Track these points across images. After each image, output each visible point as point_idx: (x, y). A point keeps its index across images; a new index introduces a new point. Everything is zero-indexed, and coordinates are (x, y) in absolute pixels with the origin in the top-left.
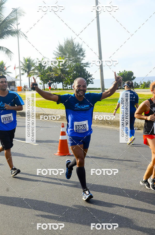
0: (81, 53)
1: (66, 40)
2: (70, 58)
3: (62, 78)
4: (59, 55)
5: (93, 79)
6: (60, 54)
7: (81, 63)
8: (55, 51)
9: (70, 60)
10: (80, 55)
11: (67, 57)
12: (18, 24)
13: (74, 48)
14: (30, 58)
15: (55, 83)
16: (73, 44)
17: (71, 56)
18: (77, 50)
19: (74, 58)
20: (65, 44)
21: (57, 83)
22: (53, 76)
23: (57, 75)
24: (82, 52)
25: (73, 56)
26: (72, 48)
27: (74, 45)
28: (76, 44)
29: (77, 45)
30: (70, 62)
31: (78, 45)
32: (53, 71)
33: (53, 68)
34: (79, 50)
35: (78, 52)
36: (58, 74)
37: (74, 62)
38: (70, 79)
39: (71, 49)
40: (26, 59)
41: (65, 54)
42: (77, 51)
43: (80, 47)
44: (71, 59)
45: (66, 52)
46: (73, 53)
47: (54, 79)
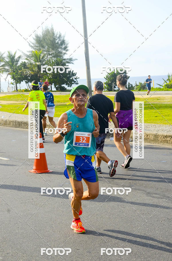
0: (63, 47)
1: (44, 29)
2: (49, 52)
3: (39, 76)
5: (78, 78)
6: (37, 47)
7: (64, 58)
8: (31, 42)
9: (50, 55)
10: (61, 48)
11: (45, 51)
13: (54, 39)
15: (31, 83)
16: (54, 34)
17: (51, 49)
18: (58, 42)
19: (54, 51)
20: (43, 34)
22: (28, 74)
23: (33, 73)
24: (65, 45)
25: (53, 49)
26: (52, 39)
27: (55, 36)
29: (58, 36)
30: (49, 57)
31: (60, 36)
32: (27, 68)
33: (28, 64)
34: (61, 43)
35: (59, 45)
36: (33, 71)
37: (54, 57)
38: (49, 78)
39: (50, 41)
41: (44, 47)
42: (58, 43)
43: (62, 39)
44: (51, 53)
45: (45, 45)
46: (53, 45)
47: (29, 78)
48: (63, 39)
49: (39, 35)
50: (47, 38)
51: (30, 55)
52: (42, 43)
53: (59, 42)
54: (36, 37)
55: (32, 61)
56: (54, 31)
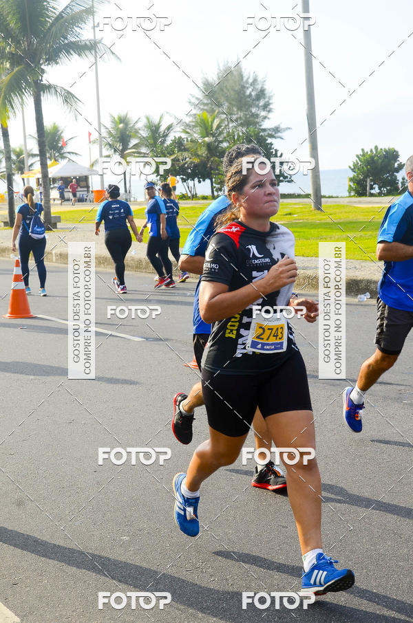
0: (262, 103)
1: (221, 68)
2: (231, 114)
3: (211, 169)
4: (202, 107)
6: (207, 104)
7: (262, 127)
8: (193, 96)
9: (232, 121)
10: (258, 106)
11: (224, 113)
12: (96, 25)
13: (243, 87)
14: (128, 116)
15: (193, 182)
16: (241, 76)
17: (235, 109)
18: (250, 93)
19: (242, 114)
20: (219, 79)
21: (196, 180)
22: (186, 163)
23: (197, 161)
24: (264, 99)
25: (240, 109)
26: (237, 88)
27: (245, 79)
28: (248, 78)
29: (251, 81)
30: (231, 125)
31: (255, 80)
32: (186, 150)
33: (187, 141)
34: (257, 95)
35: (254, 100)
36: (198, 156)
37: (242, 125)
39: (235, 91)
40: (116, 119)
41: (219, 105)
42: (250, 95)
43: (259, 87)
44: (234, 117)
45: (222, 100)
46: (240, 101)
47: (190, 171)
48: (262, 88)
49: (210, 80)
50: (228, 87)
51: (190, 122)
52: (216, 95)
53: (253, 94)
54: (205, 84)
55: (195, 135)
56: (243, 70)
